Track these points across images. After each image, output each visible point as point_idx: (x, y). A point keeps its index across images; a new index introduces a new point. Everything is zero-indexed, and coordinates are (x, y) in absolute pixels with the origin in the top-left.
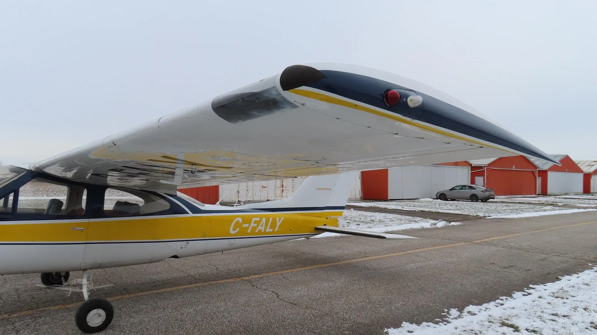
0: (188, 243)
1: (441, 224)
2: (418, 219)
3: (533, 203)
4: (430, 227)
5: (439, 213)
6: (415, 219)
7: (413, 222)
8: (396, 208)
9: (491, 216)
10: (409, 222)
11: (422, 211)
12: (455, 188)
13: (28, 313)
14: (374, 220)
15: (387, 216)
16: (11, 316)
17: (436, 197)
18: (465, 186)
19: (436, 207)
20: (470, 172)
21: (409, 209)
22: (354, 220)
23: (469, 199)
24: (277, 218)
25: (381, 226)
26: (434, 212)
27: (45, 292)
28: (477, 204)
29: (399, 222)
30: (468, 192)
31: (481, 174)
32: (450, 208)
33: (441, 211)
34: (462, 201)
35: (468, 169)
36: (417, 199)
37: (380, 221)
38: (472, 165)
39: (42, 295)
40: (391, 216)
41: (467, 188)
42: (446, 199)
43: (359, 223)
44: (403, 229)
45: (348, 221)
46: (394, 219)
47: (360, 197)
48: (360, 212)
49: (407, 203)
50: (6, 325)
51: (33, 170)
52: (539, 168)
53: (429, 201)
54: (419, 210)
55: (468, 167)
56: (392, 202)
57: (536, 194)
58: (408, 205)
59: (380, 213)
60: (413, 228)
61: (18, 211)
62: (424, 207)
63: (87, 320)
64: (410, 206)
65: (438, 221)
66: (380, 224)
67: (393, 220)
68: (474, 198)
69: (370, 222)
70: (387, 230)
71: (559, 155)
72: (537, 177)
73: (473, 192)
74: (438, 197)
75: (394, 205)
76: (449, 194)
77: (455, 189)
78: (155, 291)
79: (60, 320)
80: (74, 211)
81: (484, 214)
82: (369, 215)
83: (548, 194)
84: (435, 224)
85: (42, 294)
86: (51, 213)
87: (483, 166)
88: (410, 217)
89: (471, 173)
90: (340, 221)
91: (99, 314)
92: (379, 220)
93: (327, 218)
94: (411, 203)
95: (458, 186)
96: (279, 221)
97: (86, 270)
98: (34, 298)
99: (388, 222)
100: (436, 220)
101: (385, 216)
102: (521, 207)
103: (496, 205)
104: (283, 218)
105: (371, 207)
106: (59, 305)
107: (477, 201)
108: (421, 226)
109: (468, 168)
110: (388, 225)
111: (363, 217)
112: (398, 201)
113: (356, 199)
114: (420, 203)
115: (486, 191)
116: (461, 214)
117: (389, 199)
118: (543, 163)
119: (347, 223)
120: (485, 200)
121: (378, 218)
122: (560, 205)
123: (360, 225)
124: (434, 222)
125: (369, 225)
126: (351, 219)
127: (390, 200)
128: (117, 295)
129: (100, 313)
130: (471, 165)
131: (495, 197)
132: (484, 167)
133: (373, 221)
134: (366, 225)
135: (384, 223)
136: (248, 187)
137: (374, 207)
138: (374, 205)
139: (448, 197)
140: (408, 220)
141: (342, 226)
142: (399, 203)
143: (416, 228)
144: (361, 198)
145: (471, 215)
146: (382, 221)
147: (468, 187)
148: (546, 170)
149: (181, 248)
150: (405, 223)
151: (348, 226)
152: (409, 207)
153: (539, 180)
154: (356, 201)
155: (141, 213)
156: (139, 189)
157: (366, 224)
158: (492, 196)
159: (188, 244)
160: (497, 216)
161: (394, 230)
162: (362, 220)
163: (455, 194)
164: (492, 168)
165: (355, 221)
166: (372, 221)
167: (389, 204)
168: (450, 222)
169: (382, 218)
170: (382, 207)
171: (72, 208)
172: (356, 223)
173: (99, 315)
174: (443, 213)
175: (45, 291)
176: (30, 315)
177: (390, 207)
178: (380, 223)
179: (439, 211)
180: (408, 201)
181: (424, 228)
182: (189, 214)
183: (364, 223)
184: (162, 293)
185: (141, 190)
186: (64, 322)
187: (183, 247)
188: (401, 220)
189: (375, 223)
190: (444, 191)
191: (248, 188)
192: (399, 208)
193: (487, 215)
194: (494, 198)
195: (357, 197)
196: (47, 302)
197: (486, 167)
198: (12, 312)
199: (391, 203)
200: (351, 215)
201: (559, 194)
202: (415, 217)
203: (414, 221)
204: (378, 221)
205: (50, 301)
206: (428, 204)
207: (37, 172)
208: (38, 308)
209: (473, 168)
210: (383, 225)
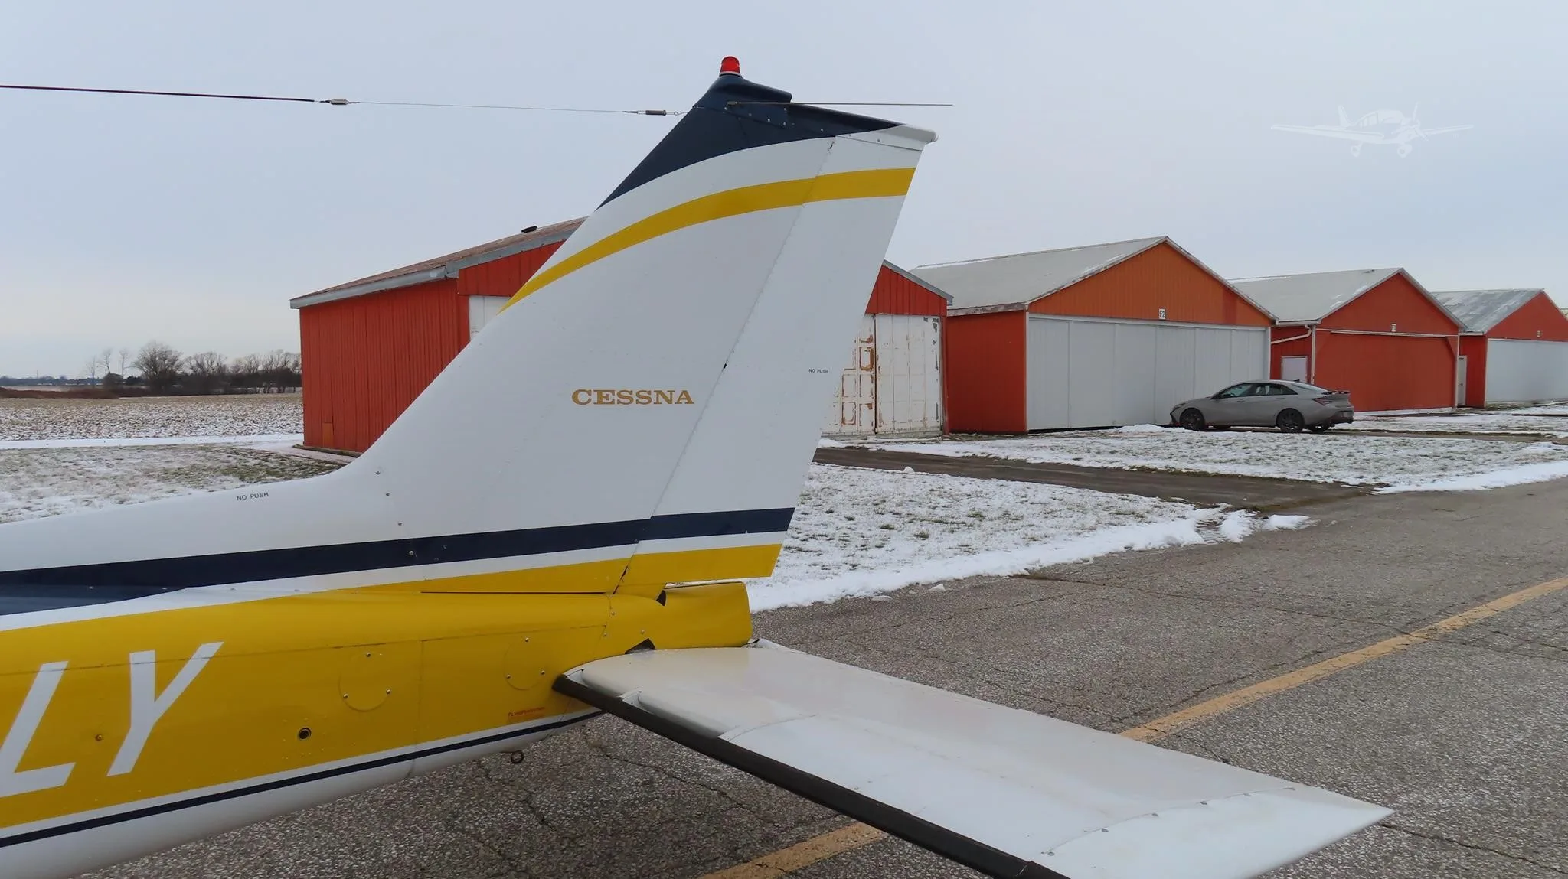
1: (1236, 525)
2: (1144, 503)
3: (1472, 431)
4: (1197, 539)
5: (1204, 475)
6: (1132, 506)
7: (1131, 520)
8: (1056, 462)
9: (1388, 486)
10: (1115, 521)
11: (1142, 469)
12: (1228, 393)
14: (984, 514)
15: (1030, 492)
17: (1171, 419)
18: (1262, 385)
19: (1186, 454)
20: (1270, 343)
21: (1099, 462)
22: (909, 515)
23: (1275, 423)
24: (135, 657)
25: (1009, 537)
26: (1184, 471)
28: (1305, 439)
29: (1075, 518)
30: (1273, 404)
31: (1301, 349)
32: (1230, 458)
33: (1209, 468)
34: (1254, 431)
35: (1262, 334)
36: (1112, 427)
37: (1006, 514)
38: (1277, 323)
40: (1043, 492)
41: (1267, 392)
42: (1202, 427)
43: (924, 529)
44: (1099, 554)
45: (888, 519)
46: (1056, 505)
47: (939, 424)
48: (933, 480)
49: (1086, 440)
52: (1464, 328)
53: (1151, 434)
54: (1134, 467)
55: (1263, 329)
56: (1038, 437)
57: (1452, 405)
58: (1094, 448)
59: (1003, 482)
60: (1136, 548)
62: (1146, 452)
64: (1099, 453)
65: (1215, 509)
66: (1004, 530)
67: (1052, 511)
68: (1291, 421)
69: (969, 521)
70: (1038, 561)
71: (1519, 292)
72: (1458, 357)
73: (1289, 401)
74: (1178, 420)
75: (1046, 447)
76: (1211, 414)
77: (1229, 396)
81: (1361, 477)
82: (966, 489)
83: (1485, 406)
84: (1213, 525)
87: (1306, 326)
88: (1112, 495)
89: (1272, 345)
90: (856, 521)
92: (1000, 513)
93: (662, 599)
94: (1099, 442)
95: (1239, 386)
96: (162, 683)
99: (1035, 521)
100: (1208, 507)
101: (1023, 494)
102: (1451, 446)
103: (1368, 441)
104: (209, 650)
105: (974, 456)
107: (1299, 431)
108: (1169, 537)
109: (1264, 331)
110: (1037, 533)
111: (943, 502)
112: (1057, 437)
113: (924, 433)
114: (1125, 442)
115: (1327, 398)
116: (1283, 480)
117: (1028, 429)
118: (1472, 315)
119: (882, 528)
120: (1321, 426)
121: (996, 502)
122: (1562, 437)
123: (930, 539)
124: (1205, 514)
125: (964, 537)
126: (898, 510)
127: (1031, 432)
130: (1273, 322)
131: (1357, 416)
132: (1311, 326)
133: (980, 516)
134: (952, 536)
135: (1020, 523)
137: (982, 458)
138: (982, 451)
139: (1207, 421)
140: (1109, 508)
141: (861, 542)
142: (1062, 442)
143: (1150, 547)
144: (942, 428)
145: (1315, 482)
146: (1013, 517)
147: (1271, 387)
148: (1482, 334)
150: (1098, 522)
151: (879, 543)
152: (1099, 457)
153: (1461, 364)
154: (926, 438)
157: (952, 531)
158: (1346, 415)
160: (1410, 483)
161: (1066, 561)
162: (940, 513)
163: (1229, 408)
164: (1333, 331)
165: (913, 518)
166: (975, 516)
167: (1031, 447)
168: (1264, 512)
169: (1012, 502)
170: (1010, 458)
172: (916, 528)
174: (1217, 476)
177: (1035, 458)
178: (1007, 527)
179: (1204, 470)
180: (1088, 435)
181: (1179, 545)
183: (945, 526)
188: (1082, 509)
189: (986, 524)
190: (1194, 401)
192: (1066, 459)
193: (1369, 479)
194: (1350, 421)
195: (929, 425)
197: (1315, 329)
199: (1036, 442)
200: (903, 490)
201: (1516, 404)
202: (1131, 496)
203: (1133, 513)
204: (999, 518)
206: (1152, 443)
209: (1279, 331)
210: (1016, 537)
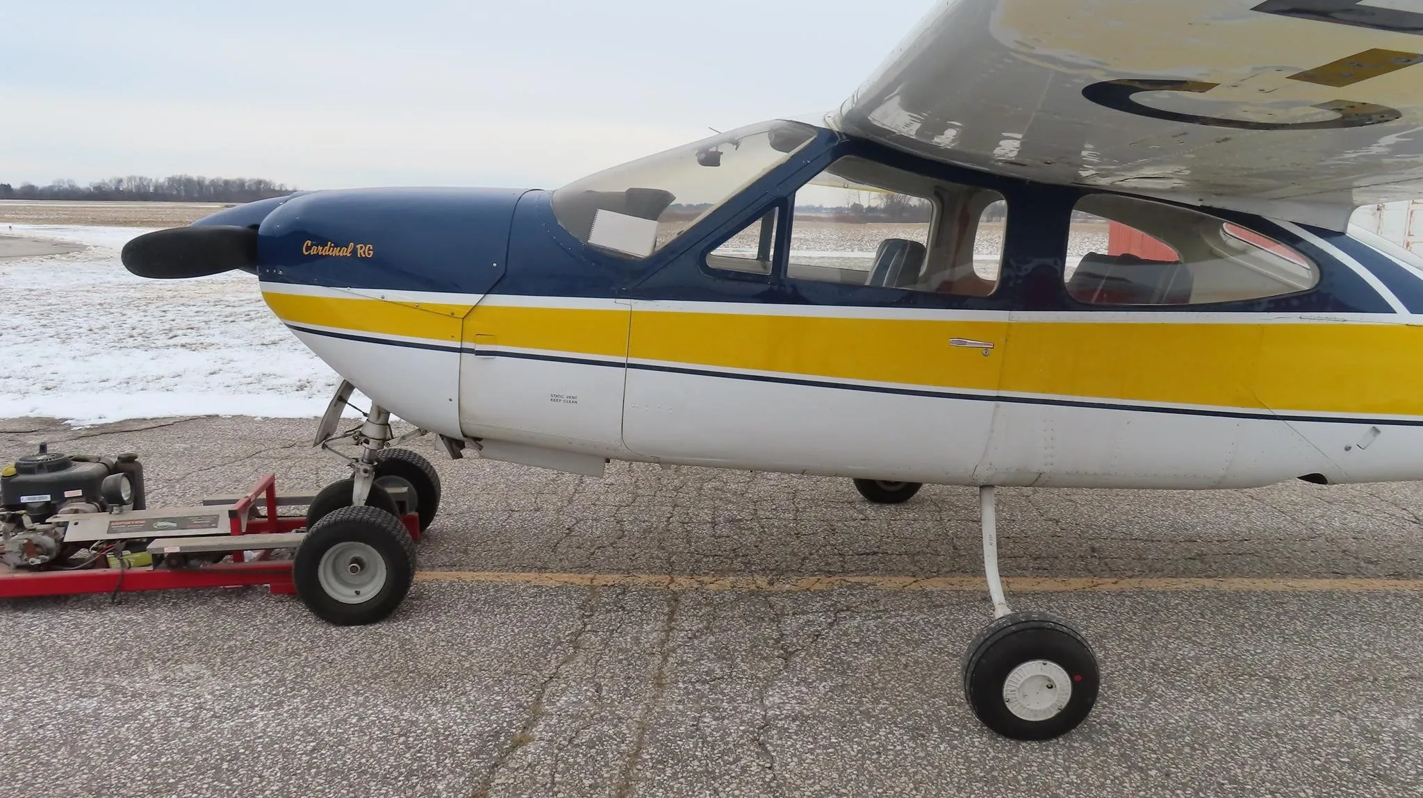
0: (1377, 431)
13: (818, 586)
16: (776, 587)
27: (861, 516)
39: (853, 523)
50: (759, 618)
51: (836, 129)
61: (791, 273)
63: (1004, 695)
78: (1209, 583)
79: (908, 642)
80: (947, 284)
85: (854, 520)
86: (886, 284)
91: (1050, 680)
97: (992, 486)
98: (834, 530)
106: (900, 572)
128: (1073, 572)
129: (1053, 678)
136: (1409, 235)
149: (1348, 449)
155: (1193, 301)
156: (1199, 204)
159: (1374, 436)
171: (946, 275)
173: (1048, 683)
175: (861, 512)
176: (825, 595)
182: (1395, 312)
184: (1239, 600)
185: (1202, 208)
186: (920, 653)
187: (1354, 447)
191: (1411, 239)
196: (868, 554)
198: (780, 572)
205: (875, 553)
207: (847, 136)
208: (845, 572)
